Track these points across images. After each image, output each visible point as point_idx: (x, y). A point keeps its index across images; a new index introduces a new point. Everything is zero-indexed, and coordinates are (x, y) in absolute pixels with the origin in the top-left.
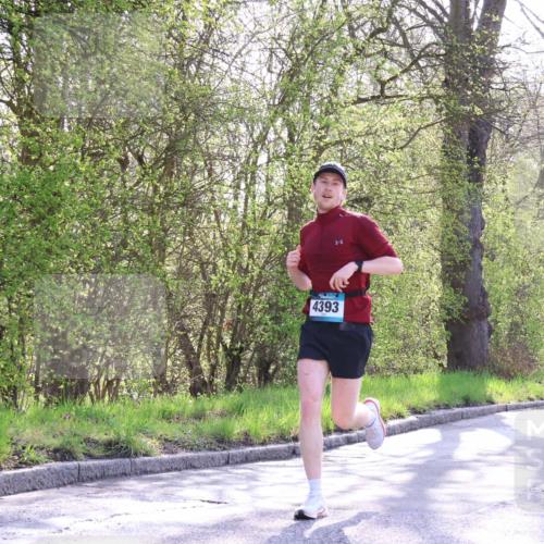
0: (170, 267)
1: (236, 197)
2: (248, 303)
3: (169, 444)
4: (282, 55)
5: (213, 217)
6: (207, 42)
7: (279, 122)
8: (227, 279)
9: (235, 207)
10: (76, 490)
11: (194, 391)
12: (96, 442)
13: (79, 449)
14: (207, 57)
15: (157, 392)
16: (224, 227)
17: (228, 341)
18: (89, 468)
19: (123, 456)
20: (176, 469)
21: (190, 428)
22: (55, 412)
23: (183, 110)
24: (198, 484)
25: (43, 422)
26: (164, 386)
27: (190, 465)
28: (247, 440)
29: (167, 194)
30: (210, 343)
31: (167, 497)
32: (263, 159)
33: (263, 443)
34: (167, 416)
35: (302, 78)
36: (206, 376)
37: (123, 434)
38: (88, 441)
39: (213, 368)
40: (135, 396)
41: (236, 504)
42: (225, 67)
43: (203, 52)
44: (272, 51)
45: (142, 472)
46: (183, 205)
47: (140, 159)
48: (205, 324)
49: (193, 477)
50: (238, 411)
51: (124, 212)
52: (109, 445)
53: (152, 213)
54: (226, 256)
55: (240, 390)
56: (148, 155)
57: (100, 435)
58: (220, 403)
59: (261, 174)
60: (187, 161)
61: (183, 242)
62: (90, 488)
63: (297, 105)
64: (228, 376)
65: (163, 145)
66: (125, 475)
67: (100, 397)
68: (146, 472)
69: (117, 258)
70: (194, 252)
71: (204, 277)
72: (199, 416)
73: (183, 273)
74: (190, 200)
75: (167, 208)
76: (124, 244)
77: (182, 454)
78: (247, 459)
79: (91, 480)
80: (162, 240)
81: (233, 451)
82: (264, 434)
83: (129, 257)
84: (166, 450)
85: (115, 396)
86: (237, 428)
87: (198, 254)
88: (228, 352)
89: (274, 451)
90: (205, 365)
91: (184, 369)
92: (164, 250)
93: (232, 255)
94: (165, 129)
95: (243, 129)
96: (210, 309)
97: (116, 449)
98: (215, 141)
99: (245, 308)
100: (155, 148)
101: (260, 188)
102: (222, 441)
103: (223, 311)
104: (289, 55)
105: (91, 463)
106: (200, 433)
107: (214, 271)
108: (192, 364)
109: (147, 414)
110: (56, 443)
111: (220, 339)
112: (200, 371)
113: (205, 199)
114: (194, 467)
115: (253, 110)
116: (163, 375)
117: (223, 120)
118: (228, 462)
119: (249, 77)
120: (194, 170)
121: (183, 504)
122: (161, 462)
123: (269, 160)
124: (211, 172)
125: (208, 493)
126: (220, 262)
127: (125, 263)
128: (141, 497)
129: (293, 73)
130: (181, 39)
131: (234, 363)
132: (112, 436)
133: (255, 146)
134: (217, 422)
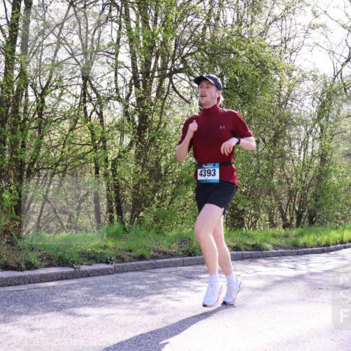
0: (275, 180)
1: (300, 154)
2: (305, 194)
3: (275, 247)
4: (318, 100)
5: (291, 162)
6: (289, 96)
7: (316, 125)
8: (297, 185)
9: (299, 157)
10: (241, 262)
11: (284, 227)
12: (248, 245)
13: (243, 247)
14: (289, 102)
15: (271, 227)
16: (296, 165)
17: (297, 208)
18: (246, 254)
19: (259, 250)
20: (279, 256)
21: (283, 241)
22: (233, 234)
23: (280, 121)
24: (287, 262)
25: (229, 236)
26: (273, 225)
27: (283, 255)
28: (305, 246)
29: (274, 153)
30: (290, 209)
31: (275, 266)
32: (311, 139)
33: (311, 247)
34: (274, 236)
35: (326, 108)
36: (289, 221)
37: (258, 242)
38: (245, 244)
39: (292, 218)
40: (262, 228)
41: (301, 270)
42: (296, 105)
43: (287, 99)
44: (314, 99)
45: (265, 257)
46: (280, 157)
47: (264, 140)
48: (289, 202)
49: (285, 259)
50: (302, 234)
51: (258, 160)
52: (253, 246)
53: (269, 160)
54: (296, 176)
55: (302, 227)
56: (267, 139)
57: (250, 242)
58: (294, 232)
59: (310, 145)
60: (281, 141)
61: (280, 171)
62: (246, 261)
63: (324, 118)
64: (297, 222)
65: (272, 135)
66: (259, 257)
67: (249, 228)
68: (267, 257)
69: (256, 177)
70: (285, 175)
71: (288, 184)
72: (286, 236)
73: (280, 183)
74: (283, 155)
75: (274, 158)
76: (258, 172)
77: (280, 250)
78: (305, 253)
79: (247, 258)
80: (272, 170)
81: (300, 250)
82: (312, 244)
83: (260, 177)
84: (274, 249)
85: (255, 228)
86: (301, 241)
87: (286, 176)
88: (297, 212)
89: (315, 250)
90: (288, 217)
91: (281, 219)
92: (273, 174)
93: (299, 176)
94: (273, 129)
95: (303, 128)
96: (290, 196)
97: (256, 247)
98: (292, 133)
99: (304, 196)
100: (270, 136)
101: (310, 150)
102: (296, 246)
103: (295, 197)
104: (321, 100)
105: (247, 252)
106: (287, 243)
107: (292, 182)
108: (284, 217)
109: (267, 235)
110: (234, 244)
111: (294, 208)
112: (286, 220)
113: (288, 155)
114: (285, 255)
115: (307, 121)
116: (273, 221)
117: (295, 125)
118: (298, 254)
119: (305, 109)
120: (284, 144)
121: (281, 269)
122: (272, 253)
123: (313, 140)
124: (290, 145)
125: (291, 265)
126: (294, 178)
127: (258, 179)
128: (265, 266)
129: (322, 106)
130: (280, 95)
131: (300, 217)
132: (254, 242)
133: (308, 134)
134: (294, 239)
